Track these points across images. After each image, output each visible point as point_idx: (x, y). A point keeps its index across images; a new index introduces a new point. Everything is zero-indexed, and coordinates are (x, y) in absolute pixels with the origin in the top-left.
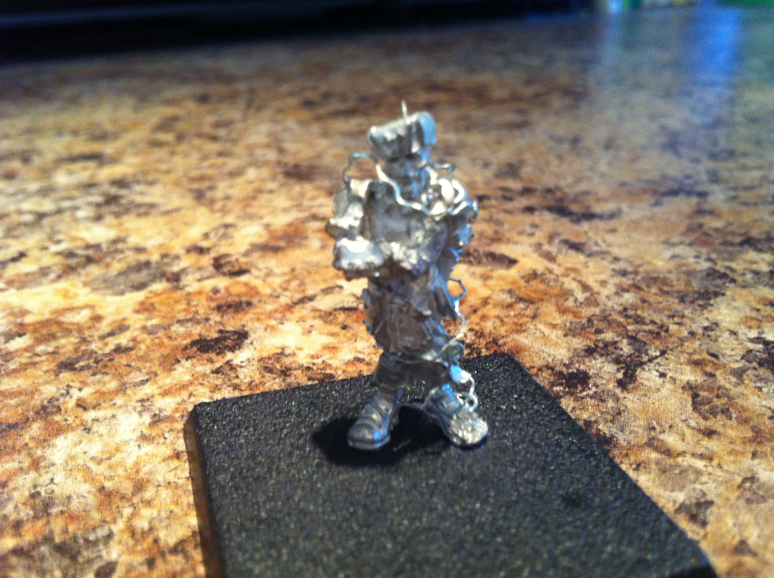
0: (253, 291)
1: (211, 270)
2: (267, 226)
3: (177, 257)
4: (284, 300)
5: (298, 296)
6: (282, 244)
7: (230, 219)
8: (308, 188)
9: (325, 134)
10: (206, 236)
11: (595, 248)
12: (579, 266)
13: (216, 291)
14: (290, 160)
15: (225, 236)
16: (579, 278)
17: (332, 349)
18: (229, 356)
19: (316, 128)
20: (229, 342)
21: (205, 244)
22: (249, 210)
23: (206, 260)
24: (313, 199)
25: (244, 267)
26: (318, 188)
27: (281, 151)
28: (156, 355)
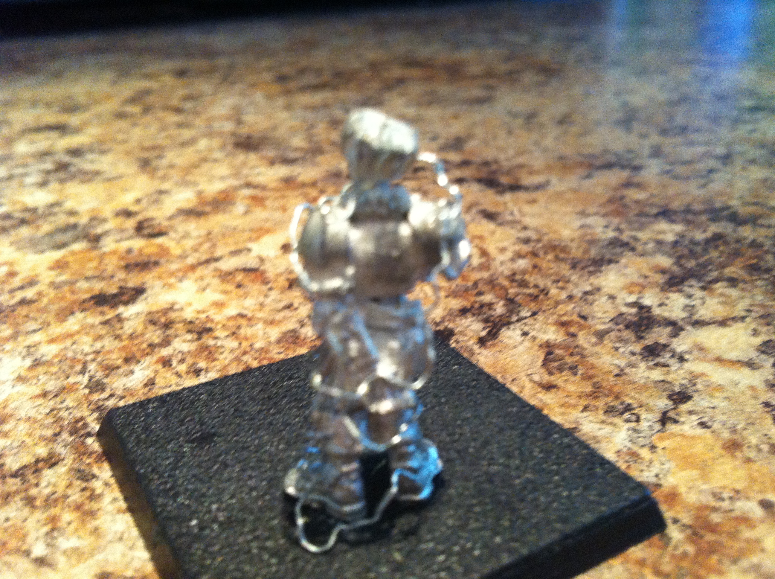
0: (164, 251)
1: (132, 232)
2: (200, 193)
3: (104, 220)
4: (191, 260)
5: (205, 257)
6: (208, 209)
7: (166, 186)
8: (252, 158)
9: (288, 107)
10: (138, 201)
11: (508, 218)
12: (486, 234)
13: (129, 251)
14: (244, 131)
15: (156, 201)
16: (482, 245)
17: (219, 305)
18: (121, 309)
19: (280, 102)
20: (125, 298)
21: (134, 208)
22: (189, 178)
23: (130, 224)
24: (253, 167)
25: (164, 230)
26: (262, 158)
27: (239, 122)
28: (54, 308)
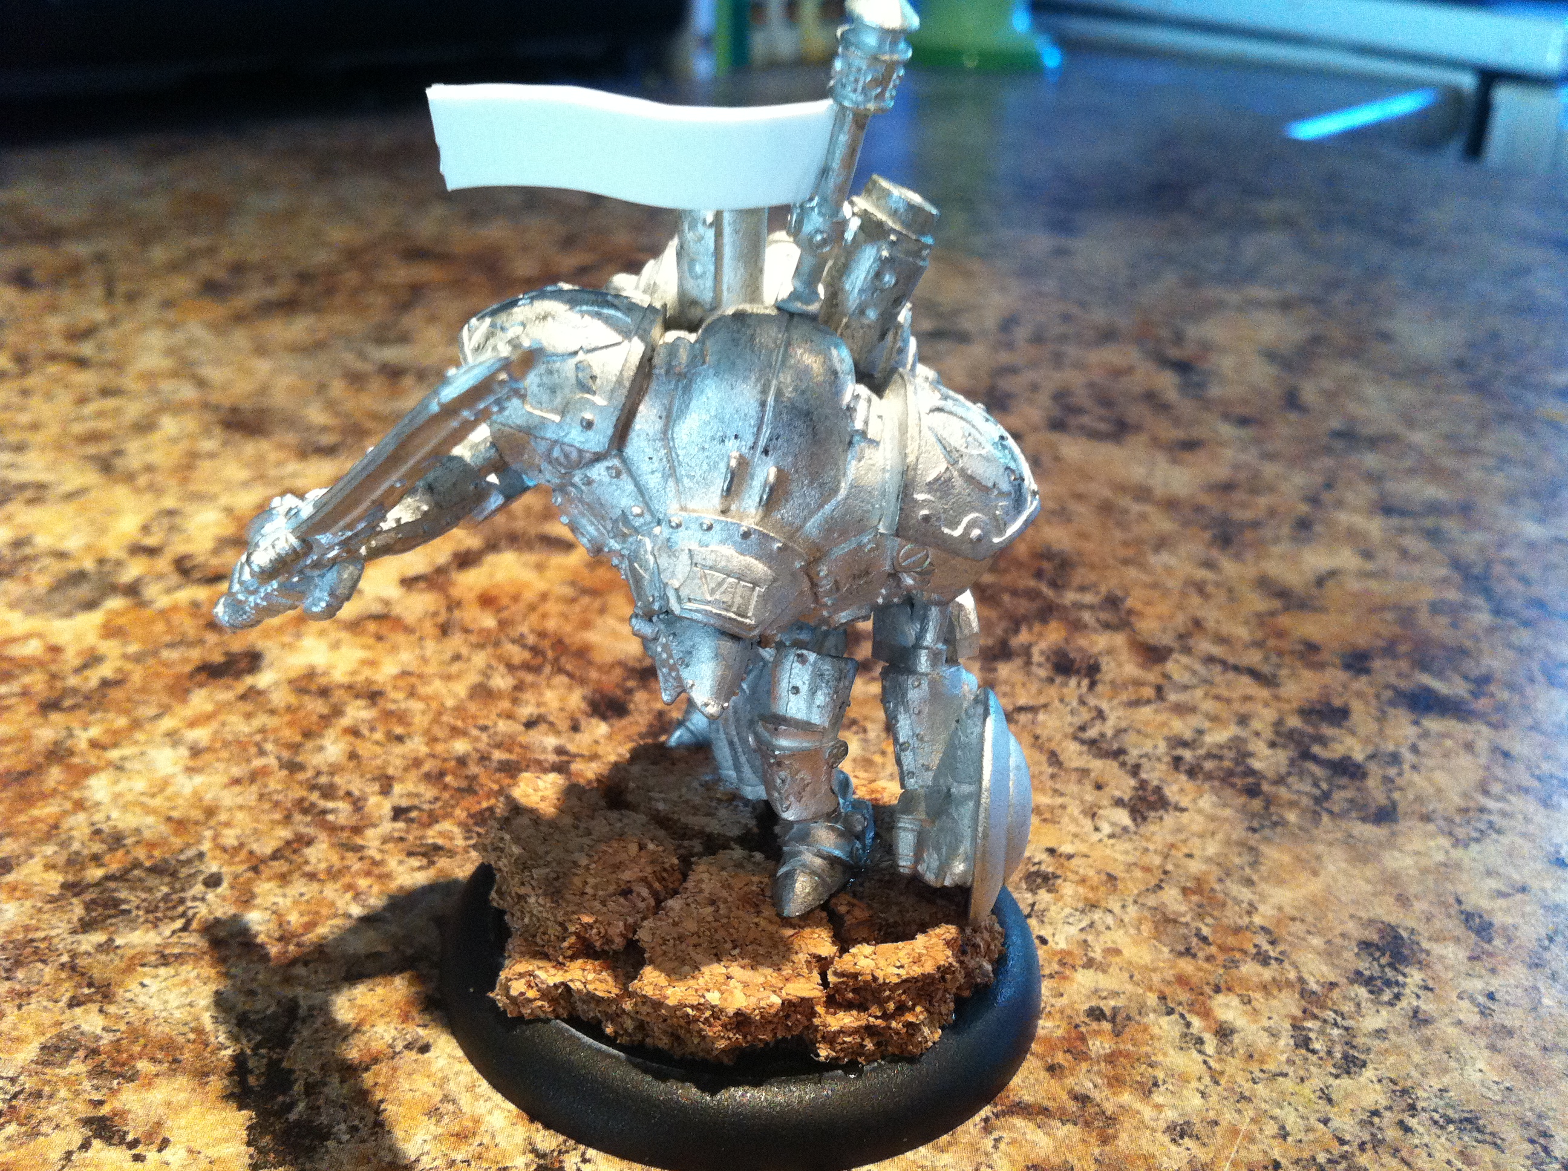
1: (176, 577)
3: (119, 563)
7: (169, 502)
8: (264, 446)
9: (261, 350)
10: (146, 529)
13: (194, 605)
14: (224, 400)
15: (172, 529)
17: (371, 663)
18: (249, 680)
19: (240, 337)
20: (242, 665)
21: (150, 541)
23: (163, 564)
24: (279, 464)
25: (221, 571)
26: (281, 447)
27: (201, 383)
